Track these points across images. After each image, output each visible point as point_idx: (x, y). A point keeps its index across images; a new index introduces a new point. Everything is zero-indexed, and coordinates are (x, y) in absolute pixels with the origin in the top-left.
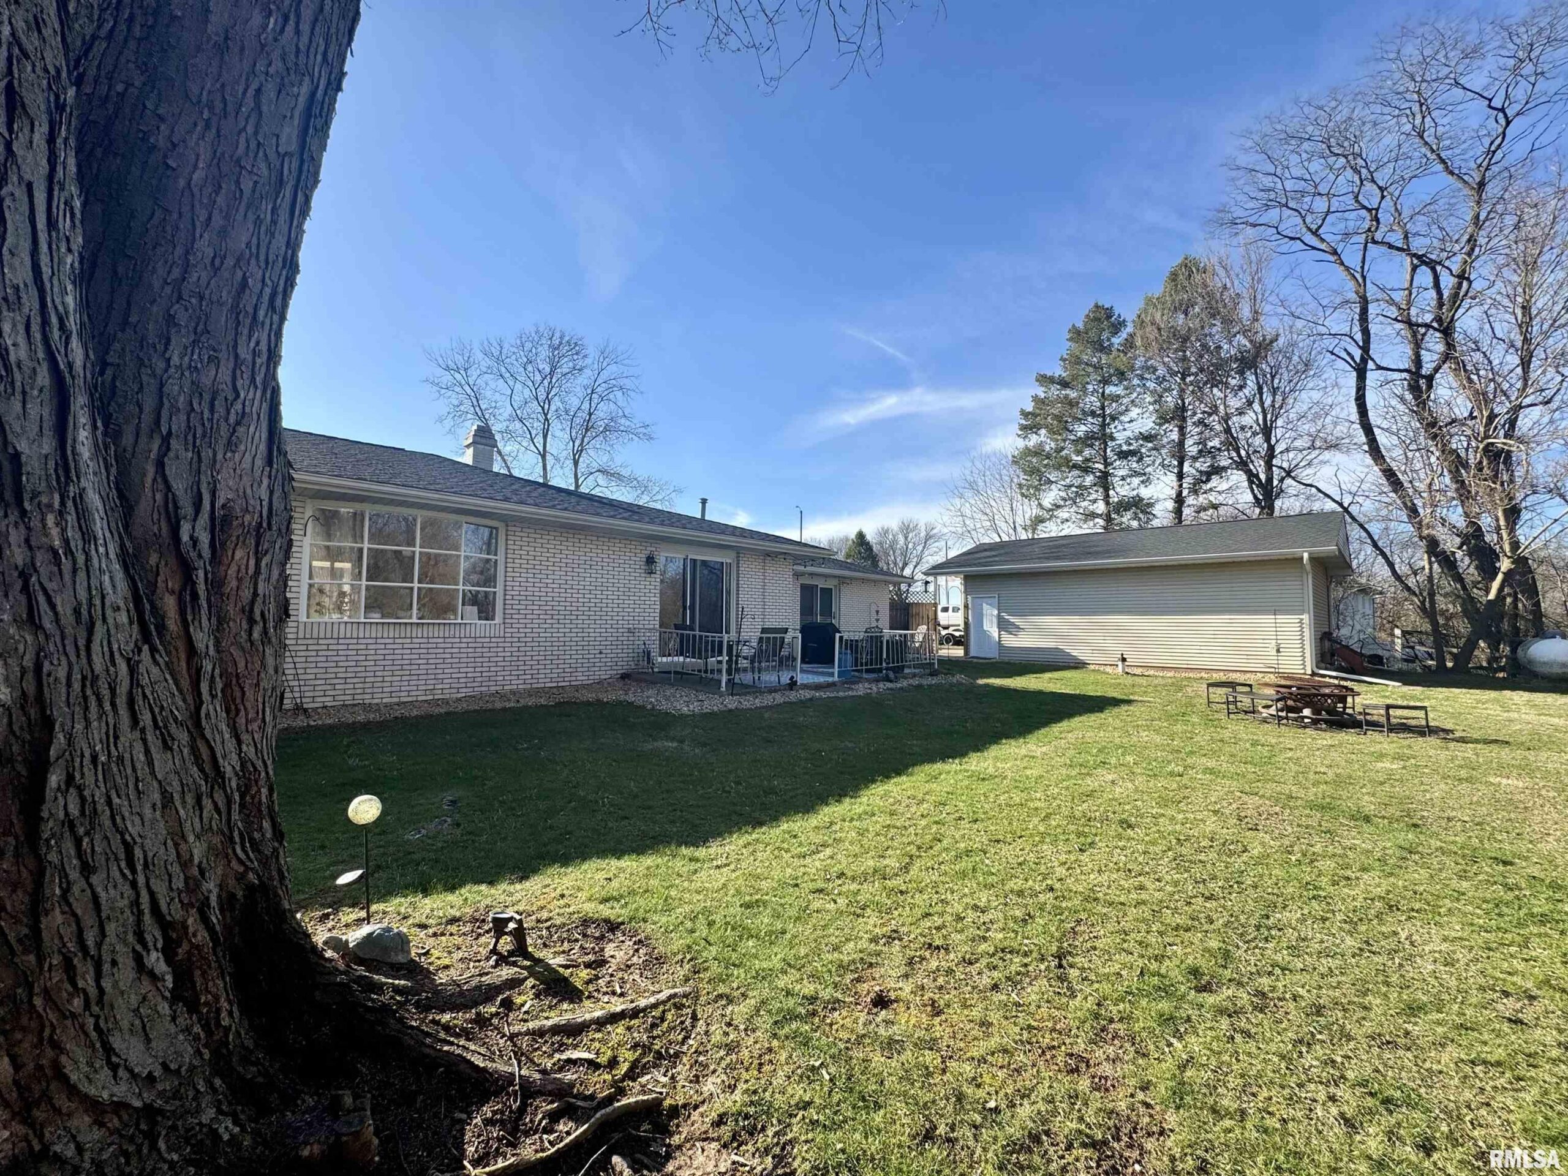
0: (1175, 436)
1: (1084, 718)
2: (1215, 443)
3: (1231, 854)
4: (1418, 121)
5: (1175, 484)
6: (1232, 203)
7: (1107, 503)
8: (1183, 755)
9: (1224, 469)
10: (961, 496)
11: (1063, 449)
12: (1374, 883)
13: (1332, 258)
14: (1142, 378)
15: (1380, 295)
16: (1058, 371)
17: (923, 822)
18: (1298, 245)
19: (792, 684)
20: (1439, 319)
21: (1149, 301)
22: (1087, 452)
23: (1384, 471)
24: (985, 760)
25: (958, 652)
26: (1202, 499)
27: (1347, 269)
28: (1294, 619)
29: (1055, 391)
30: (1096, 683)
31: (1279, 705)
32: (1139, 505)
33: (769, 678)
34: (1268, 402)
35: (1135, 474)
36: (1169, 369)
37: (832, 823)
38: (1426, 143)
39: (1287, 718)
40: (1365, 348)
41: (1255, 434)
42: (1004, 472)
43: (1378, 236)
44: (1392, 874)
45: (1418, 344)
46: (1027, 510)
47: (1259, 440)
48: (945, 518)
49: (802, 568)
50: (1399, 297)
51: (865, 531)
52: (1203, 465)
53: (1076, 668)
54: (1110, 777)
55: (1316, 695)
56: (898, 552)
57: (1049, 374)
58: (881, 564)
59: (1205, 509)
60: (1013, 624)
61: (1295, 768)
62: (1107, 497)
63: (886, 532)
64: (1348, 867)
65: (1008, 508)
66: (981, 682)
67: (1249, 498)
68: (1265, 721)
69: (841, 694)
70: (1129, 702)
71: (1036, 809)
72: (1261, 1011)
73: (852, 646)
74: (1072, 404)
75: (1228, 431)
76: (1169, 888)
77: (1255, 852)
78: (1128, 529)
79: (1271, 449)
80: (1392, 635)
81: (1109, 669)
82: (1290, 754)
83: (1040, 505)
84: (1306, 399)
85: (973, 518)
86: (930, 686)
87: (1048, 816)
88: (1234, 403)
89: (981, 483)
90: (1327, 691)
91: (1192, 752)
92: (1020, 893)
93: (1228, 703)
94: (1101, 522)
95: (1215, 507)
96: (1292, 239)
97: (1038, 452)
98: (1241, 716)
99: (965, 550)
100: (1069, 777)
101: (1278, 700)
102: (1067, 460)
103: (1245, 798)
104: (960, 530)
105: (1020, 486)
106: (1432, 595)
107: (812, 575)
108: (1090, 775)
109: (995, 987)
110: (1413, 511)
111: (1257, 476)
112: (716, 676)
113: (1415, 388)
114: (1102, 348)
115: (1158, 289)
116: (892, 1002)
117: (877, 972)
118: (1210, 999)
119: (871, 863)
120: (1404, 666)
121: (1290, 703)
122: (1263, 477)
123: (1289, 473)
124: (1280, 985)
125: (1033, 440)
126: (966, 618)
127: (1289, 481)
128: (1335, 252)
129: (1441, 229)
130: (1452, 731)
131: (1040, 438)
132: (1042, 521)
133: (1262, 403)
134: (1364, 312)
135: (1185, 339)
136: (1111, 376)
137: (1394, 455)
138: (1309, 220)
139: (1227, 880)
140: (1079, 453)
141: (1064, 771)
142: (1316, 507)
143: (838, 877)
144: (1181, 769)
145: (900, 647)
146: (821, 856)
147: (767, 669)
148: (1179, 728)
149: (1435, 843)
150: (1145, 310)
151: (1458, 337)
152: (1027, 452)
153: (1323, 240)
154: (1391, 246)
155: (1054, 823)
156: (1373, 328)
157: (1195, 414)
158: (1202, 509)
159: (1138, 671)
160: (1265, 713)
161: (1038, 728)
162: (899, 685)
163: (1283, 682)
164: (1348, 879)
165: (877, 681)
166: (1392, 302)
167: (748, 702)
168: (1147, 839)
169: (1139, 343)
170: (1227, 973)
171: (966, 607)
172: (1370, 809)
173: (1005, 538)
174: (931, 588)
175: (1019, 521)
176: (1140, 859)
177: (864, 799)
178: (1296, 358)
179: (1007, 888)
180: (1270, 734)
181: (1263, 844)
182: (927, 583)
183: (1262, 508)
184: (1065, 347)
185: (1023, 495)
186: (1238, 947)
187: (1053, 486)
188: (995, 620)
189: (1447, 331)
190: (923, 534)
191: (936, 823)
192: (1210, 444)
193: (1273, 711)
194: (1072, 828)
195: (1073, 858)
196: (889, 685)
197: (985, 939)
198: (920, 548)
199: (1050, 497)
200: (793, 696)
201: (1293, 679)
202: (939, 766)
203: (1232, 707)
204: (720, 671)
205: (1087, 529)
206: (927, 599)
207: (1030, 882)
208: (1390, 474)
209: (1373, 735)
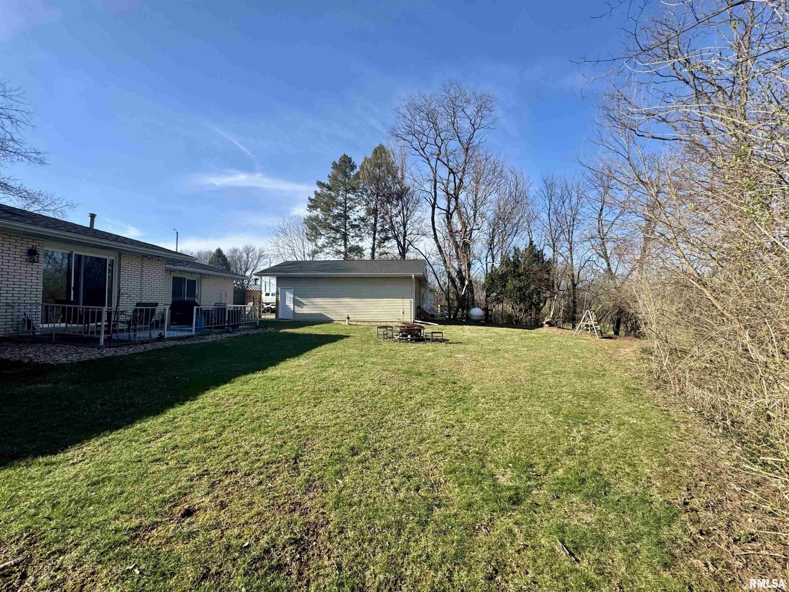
0: (373, 221)
1: (327, 346)
2: (387, 227)
3: (375, 395)
4: (453, 119)
5: (372, 242)
6: (397, 127)
7: (346, 247)
8: (365, 358)
9: (390, 238)
10: (278, 236)
11: (327, 219)
12: (419, 398)
13: (427, 162)
14: (361, 193)
15: (440, 180)
16: (327, 181)
17: (235, 407)
18: (417, 153)
19: (161, 338)
20: (454, 194)
21: (366, 159)
22: (338, 223)
23: (438, 246)
24: (277, 369)
25: (273, 316)
26: (381, 250)
27: (431, 167)
28: (408, 300)
29: (325, 190)
30: (335, 329)
31: (401, 334)
32: (358, 250)
33: (144, 335)
34: (405, 213)
35: (357, 236)
36: (372, 191)
37: (174, 418)
38: (455, 129)
39: (403, 339)
40: (435, 199)
41: (401, 225)
42: (300, 226)
43: (440, 158)
44: (424, 393)
45: (449, 202)
46: (310, 247)
47: (402, 228)
48: (269, 246)
49: (172, 267)
50: (445, 182)
51: (222, 249)
52: (383, 235)
53: (328, 323)
54: (333, 371)
55: (412, 330)
56: (243, 263)
57: (323, 182)
58: (232, 269)
59: (383, 254)
60: (301, 302)
61: (402, 358)
62: (345, 245)
63: (235, 251)
64: (411, 393)
65: (301, 245)
66: (282, 331)
67: (398, 252)
68: (396, 341)
69: (196, 342)
70: (348, 337)
71: (298, 390)
72: (375, 457)
73: (207, 314)
74: (333, 199)
75: (391, 222)
76: (349, 415)
77: (383, 394)
78: (354, 260)
79: (405, 232)
80: (438, 307)
81: (342, 323)
82: (401, 353)
83: (316, 245)
84: (417, 214)
85: (283, 248)
86: (253, 335)
87: (302, 393)
88: (395, 212)
89: (288, 230)
90: (416, 328)
91: (368, 356)
92: (282, 433)
93: (384, 335)
94: (343, 256)
95: (386, 253)
96: (416, 149)
97: (316, 219)
98: (388, 340)
99: (279, 263)
100: (316, 373)
101: (400, 332)
102: (329, 225)
103: (383, 372)
104: (276, 253)
105: (307, 234)
106: (449, 293)
107: (181, 271)
108: (325, 371)
109: (260, 483)
110: (445, 262)
111: (400, 243)
112: (95, 335)
113: (447, 217)
114: (345, 175)
115: (370, 155)
116: (195, 511)
117: (188, 498)
118: (356, 458)
119: (197, 436)
120: (441, 318)
121: (404, 333)
122: (402, 243)
123: (410, 243)
124: (382, 444)
125: (315, 213)
126: (277, 299)
127: (410, 246)
128: (428, 160)
129: (457, 161)
130: (449, 340)
131: (318, 213)
132: (317, 252)
133: (403, 214)
134: (435, 185)
135: (378, 180)
136: (349, 189)
137: (441, 240)
138: (421, 143)
139: (371, 407)
140: (334, 222)
141: (314, 370)
142: (419, 257)
143: (173, 449)
144: (362, 363)
145: (236, 314)
146: (163, 439)
147: (140, 329)
148: (366, 346)
149: (438, 380)
150: (364, 163)
151: (459, 201)
152: (310, 218)
153: (425, 154)
154: (443, 163)
155: (304, 395)
156: (438, 192)
157: (381, 213)
158: (381, 254)
159: (354, 323)
160: (396, 338)
161: (306, 352)
162: (234, 335)
163: (402, 325)
164: (411, 398)
165: (221, 333)
166: (443, 184)
167: (123, 351)
168: (344, 395)
169: (361, 177)
170: (365, 445)
171: (277, 293)
172: (422, 370)
173: (299, 259)
174: (258, 283)
175: (306, 251)
176: (340, 405)
177: (200, 401)
178: (414, 198)
179: (275, 431)
180: (396, 346)
181: (386, 390)
182: (256, 279)
183: (402, 256)
184: (330, 171)
185: (308, 239)
186: (370, 433)
187: (322, 236)
188: (292, 300)
189: (457, 199)
190: (257, 254)
191: (243, 406)
192: (386, 227)
193: (398, 337)
194: (312, 396)
195: (310, 410)
196: (228, 335)
197: (259, 460)
198: (256, 261)
199: (321, 241)
200: (160, 345)
201: (406, 324)
202: (250, 376)
203: (386, 337)
204: (99, 333)
205: (336, 258)
206: (256, 288)
207: (288, 426)
208: (439, 247)
209: (428, 344)
